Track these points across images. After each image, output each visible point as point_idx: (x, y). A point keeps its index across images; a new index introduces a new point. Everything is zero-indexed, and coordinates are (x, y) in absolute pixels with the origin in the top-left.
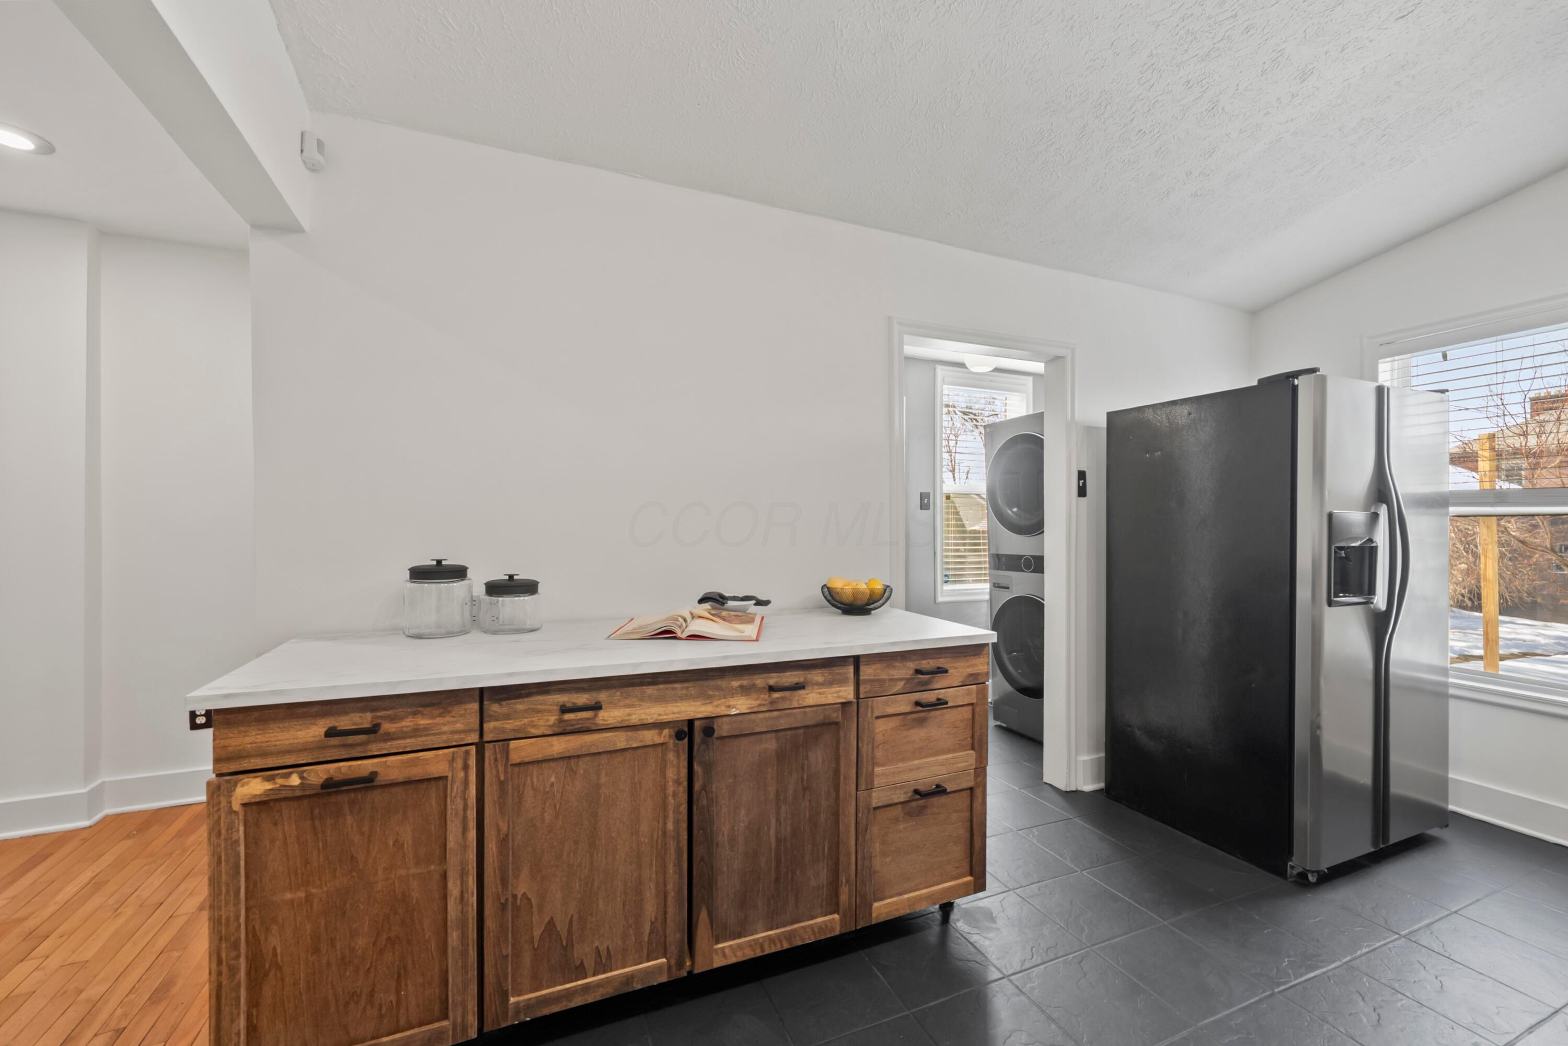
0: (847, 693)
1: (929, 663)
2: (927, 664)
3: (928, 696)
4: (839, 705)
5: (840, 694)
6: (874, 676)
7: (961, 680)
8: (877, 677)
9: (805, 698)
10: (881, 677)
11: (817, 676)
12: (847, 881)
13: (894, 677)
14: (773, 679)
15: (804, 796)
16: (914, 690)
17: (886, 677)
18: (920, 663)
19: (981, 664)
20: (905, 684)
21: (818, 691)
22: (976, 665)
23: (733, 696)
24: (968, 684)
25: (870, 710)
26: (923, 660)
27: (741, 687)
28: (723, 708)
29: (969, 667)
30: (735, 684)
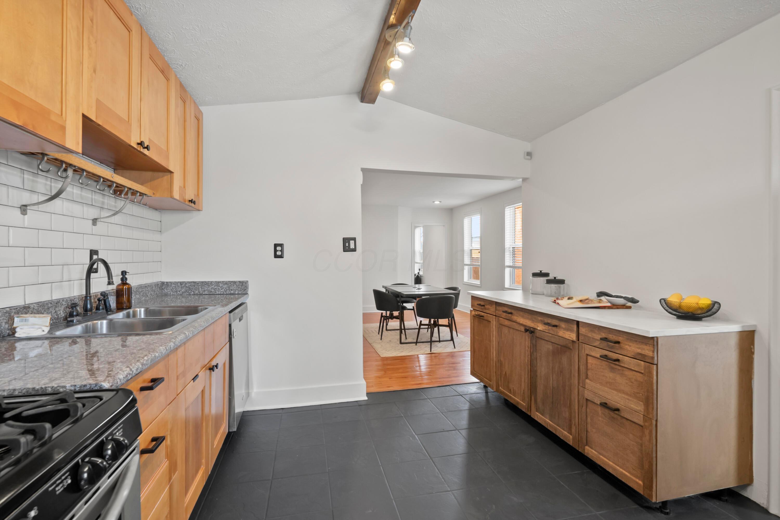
0: (573, 336)
1: (613, 336)
2: (612, 337)
3: (612, 355)
4: (571, 341)
5: (571, 336)
6: (585, 333)
7: (633, 354)
8: (586, 334)
9: (559, 332)
10: (588, 335)
11: (563, 325)
12: (575, 425)
13: (595, 338)
14: (549, 321)
15: (560, 375)
16: (605, 349)
17: (590, 336)
18: (608, 335)
19: (647, 349)
20: (600, 343)
21: (563, 331)
22: (644, 349)
23: (539, 323)
24: (638, 358)
25: (583, 349)
26: (610, 334)
27: (541, 320)
28: (536, 326)
29: (639, 348)
30: (540, 318)
